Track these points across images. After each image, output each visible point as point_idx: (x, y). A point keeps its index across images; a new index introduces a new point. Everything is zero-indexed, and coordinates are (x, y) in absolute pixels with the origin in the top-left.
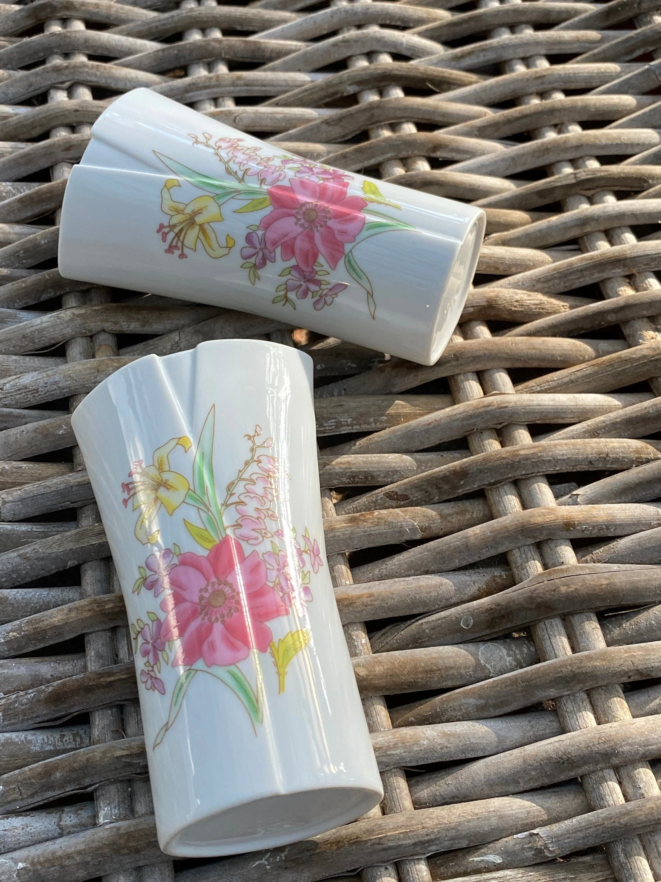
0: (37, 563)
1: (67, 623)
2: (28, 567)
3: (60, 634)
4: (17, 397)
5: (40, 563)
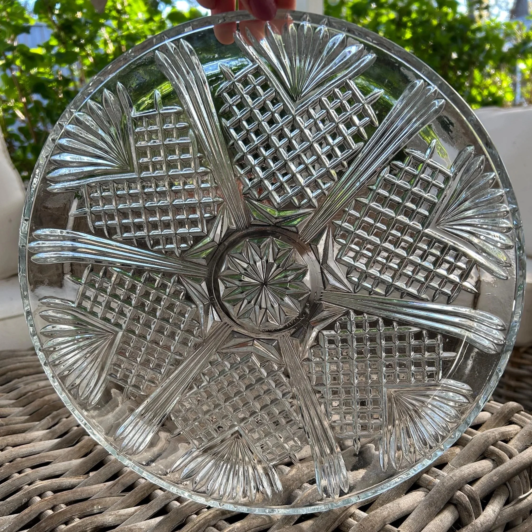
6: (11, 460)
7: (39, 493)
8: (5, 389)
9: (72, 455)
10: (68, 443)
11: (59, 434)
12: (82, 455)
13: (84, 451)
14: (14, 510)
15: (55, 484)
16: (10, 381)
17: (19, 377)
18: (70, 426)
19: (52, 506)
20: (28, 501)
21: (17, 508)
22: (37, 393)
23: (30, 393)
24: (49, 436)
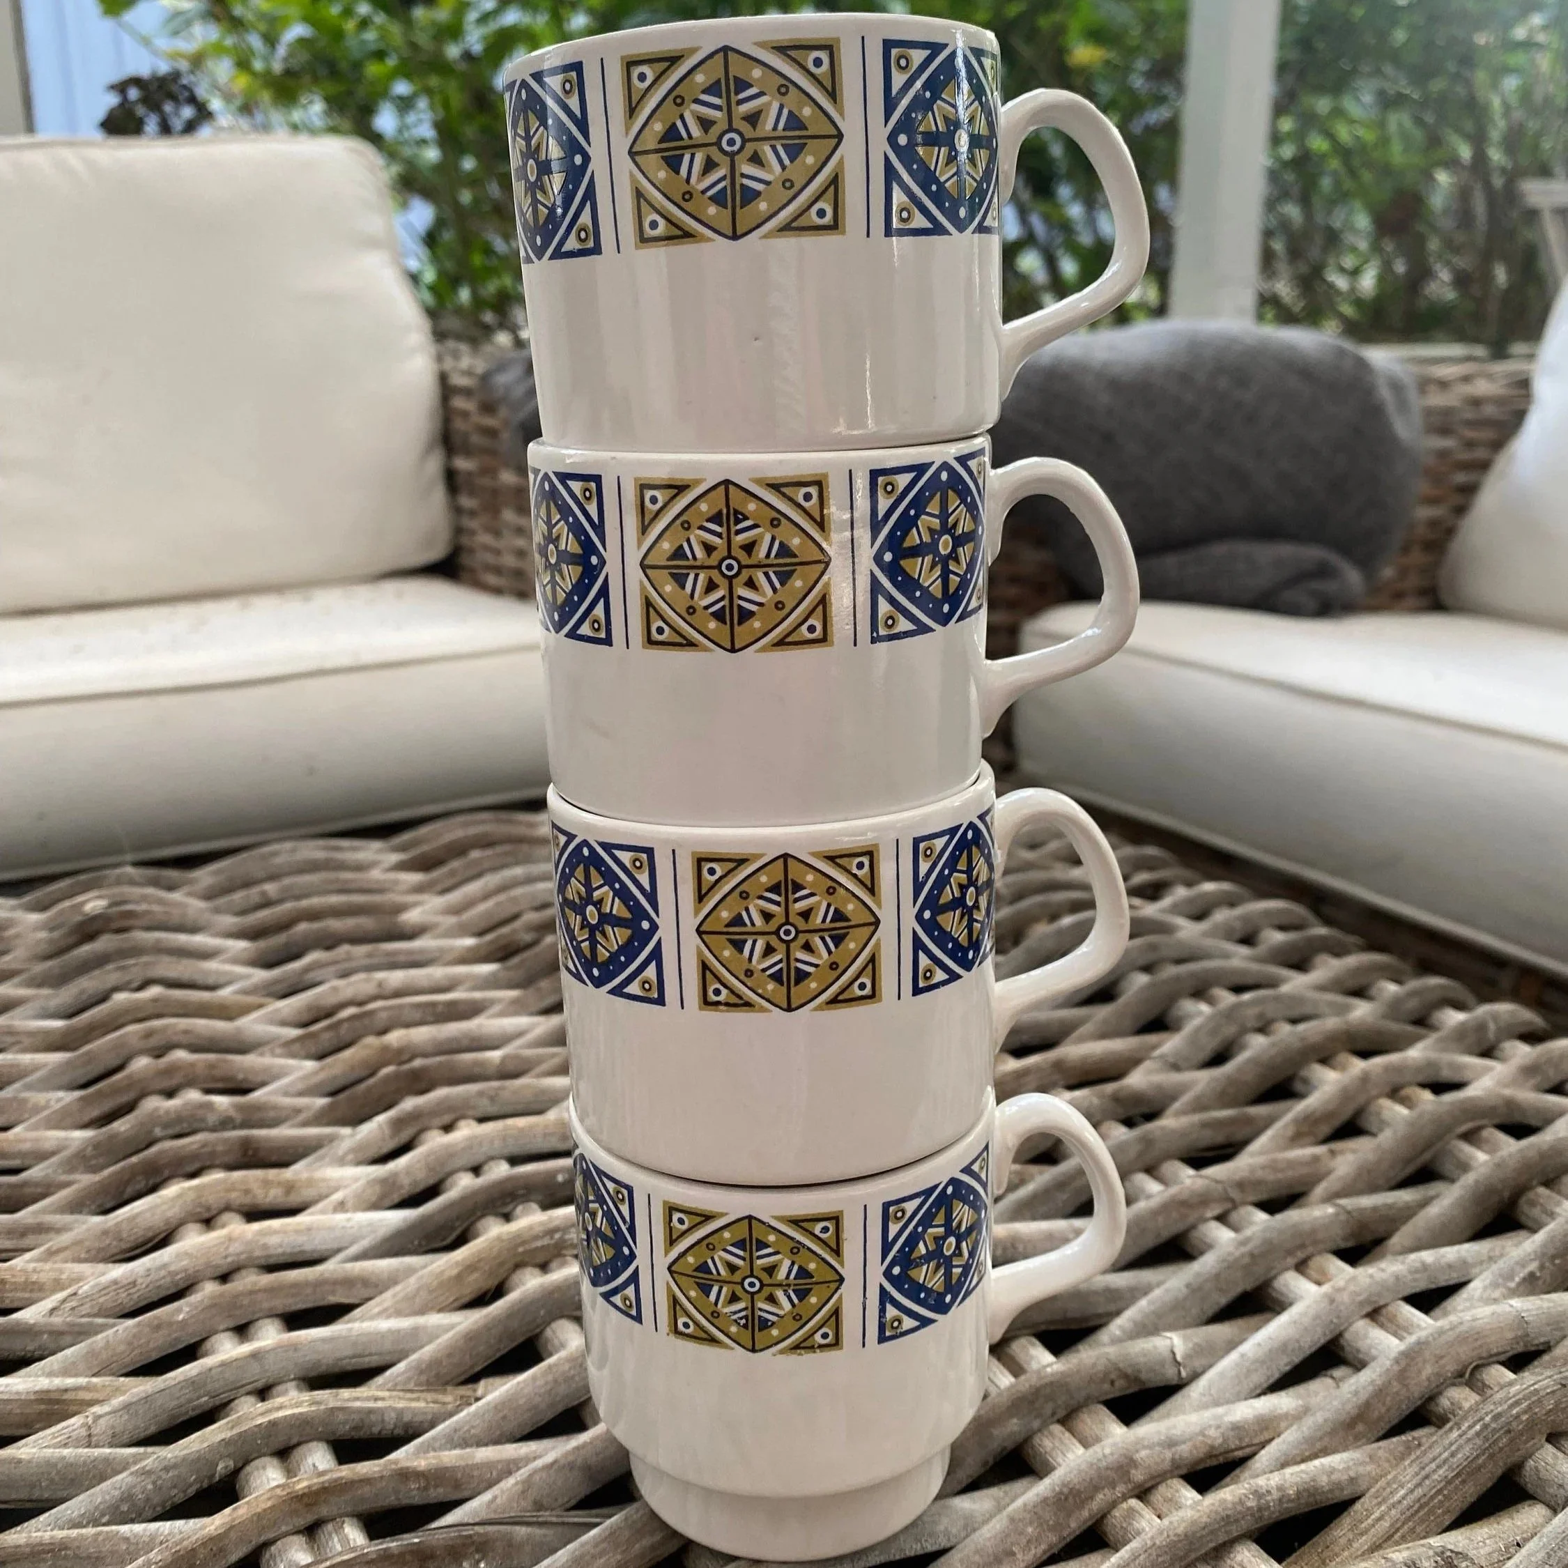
0: (164, 1476)
1: (232, 1527)
2: (150, 1487)
3: (221, 1550)
4: (101, 1300)
5: (170, 1474)
6: (224, 1270)
7: (279, 1442)
8: (276, 982)
9: (430, 1292)
10: (429, 1237)
11: (405, 1192)
12: (466, 1299)
13: (476, 1283)
14: (180, 1498)
15: (341, 1417)
16: (297, 956)
17: (330, 942)
18: (448, 1169)
19: (310, 1518)
20: (236, 1472)
21: (191, 1491)
22: (371, 1013)
23: (350, 1011)
24: (373, 1194)
